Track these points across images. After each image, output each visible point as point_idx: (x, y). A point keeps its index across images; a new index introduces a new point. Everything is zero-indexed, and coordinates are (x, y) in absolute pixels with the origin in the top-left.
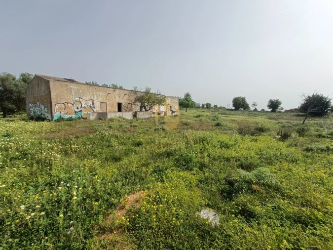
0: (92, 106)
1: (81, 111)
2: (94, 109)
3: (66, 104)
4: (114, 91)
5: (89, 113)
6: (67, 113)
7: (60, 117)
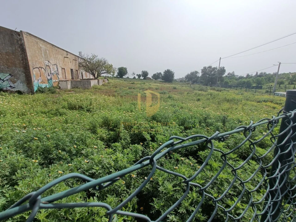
0: (57, 72)
1: (51, 79)
2: (59, 76)
3: (40, 69)
4: (67, 54)
5: (56, 81)
6: (43, 82)
7: (39, 86)
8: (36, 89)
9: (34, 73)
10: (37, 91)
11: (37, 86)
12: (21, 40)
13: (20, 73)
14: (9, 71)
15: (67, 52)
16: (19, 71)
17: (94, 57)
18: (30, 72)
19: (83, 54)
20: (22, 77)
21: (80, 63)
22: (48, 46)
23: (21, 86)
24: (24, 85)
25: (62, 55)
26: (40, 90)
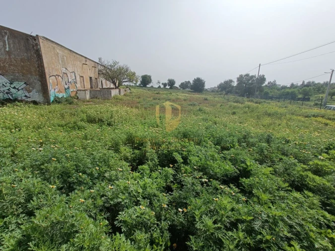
0: (75, 81)
1: (69, 88)
2: (77, 85)
3: (57, 76)
4: (86, 61)
5: (74, 90)
6: (60, 91)
7: (55, 96)
8: (52, 99)
9: (51, 81)
10: (53, 101)
11: (54, 95)
12: (37, 45)
13: (35, 81)
14: (24, 79)
15: (85, 58)
16: (35, 79)
17: (115, 63)
18: (46, 81)
19: (103, 60)
20: (38, 85)
21: (99, 71)
22: (66, 51)
23: (36, 96)
24: (39, 95)
25: (80, 61)
26: (56, 101)
